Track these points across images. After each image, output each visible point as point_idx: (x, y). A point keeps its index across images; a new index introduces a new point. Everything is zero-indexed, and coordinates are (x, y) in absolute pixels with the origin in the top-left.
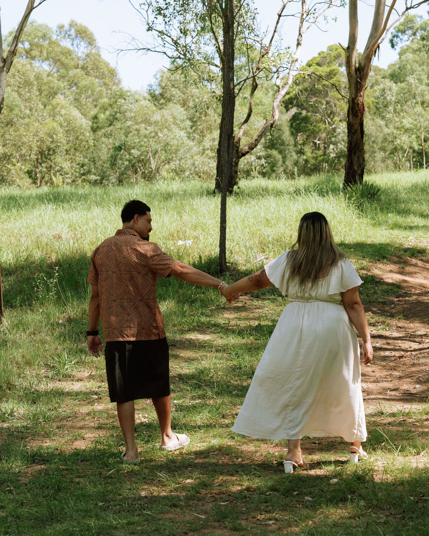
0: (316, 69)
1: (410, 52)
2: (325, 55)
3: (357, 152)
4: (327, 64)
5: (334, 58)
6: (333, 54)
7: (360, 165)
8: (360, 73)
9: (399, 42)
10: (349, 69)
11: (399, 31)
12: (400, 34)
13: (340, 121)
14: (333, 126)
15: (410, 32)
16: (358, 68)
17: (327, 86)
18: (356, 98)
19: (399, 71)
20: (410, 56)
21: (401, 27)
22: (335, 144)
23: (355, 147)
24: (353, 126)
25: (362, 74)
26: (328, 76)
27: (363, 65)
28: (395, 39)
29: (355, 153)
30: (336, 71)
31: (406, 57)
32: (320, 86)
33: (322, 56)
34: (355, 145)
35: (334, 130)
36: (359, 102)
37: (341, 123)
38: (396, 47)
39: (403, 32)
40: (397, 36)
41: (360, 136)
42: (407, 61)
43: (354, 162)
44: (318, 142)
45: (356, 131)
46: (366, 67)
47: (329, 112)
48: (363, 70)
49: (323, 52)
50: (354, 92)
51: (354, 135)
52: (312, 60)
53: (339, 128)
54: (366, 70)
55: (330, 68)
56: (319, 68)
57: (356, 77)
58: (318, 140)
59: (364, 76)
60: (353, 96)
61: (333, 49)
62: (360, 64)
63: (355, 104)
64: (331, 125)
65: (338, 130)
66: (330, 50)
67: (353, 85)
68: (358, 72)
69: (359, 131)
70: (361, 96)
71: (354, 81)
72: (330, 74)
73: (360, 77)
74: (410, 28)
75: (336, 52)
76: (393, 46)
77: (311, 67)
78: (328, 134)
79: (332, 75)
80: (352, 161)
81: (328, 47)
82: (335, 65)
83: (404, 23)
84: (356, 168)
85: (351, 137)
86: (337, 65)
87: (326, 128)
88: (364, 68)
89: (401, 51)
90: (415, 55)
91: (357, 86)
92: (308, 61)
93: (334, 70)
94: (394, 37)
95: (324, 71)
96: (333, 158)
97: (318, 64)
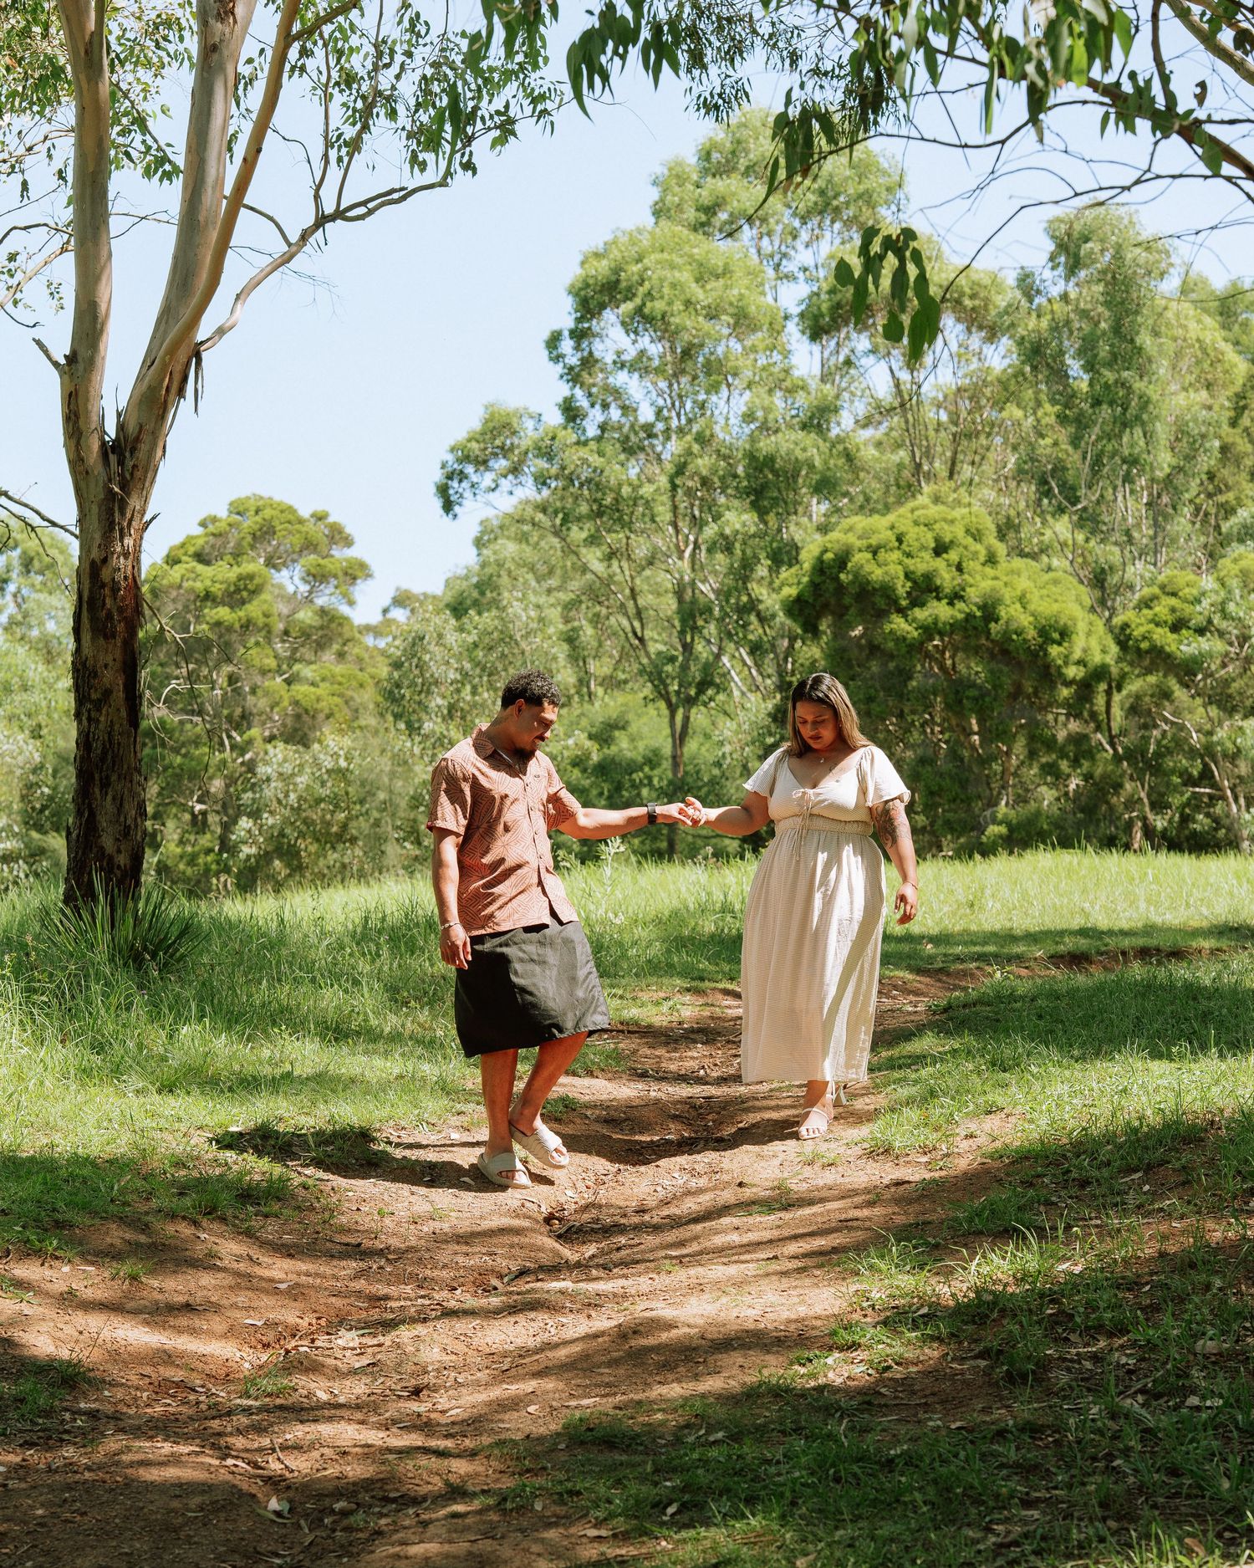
0: (193, 571)
1: (508, 538)
2: (222, 526)
3: (114, 778)
4: (228, 558)
5: (249, 539)
6: (249, 523)
7: (126, 832)
8: (121, 463)
9: (468, 494)
10: (78, 444)
11: (466, 458)
12: (469, 469)
13: (270, 739)
14: (248, 756)
15: (502, 464)
16: (116, 441)
17: (230, 629)
18: (105, 561)
19: (475, 594)
20: (509, 548)
21: (474, 445)
22: (255, 815)
23: (103, 759)
24: (95, 674)
25: (129, 463)
26: (230, 595)
27: (132, 428)
28: (455, 484)
29: (105, 785)
30: (257, 581)
31: (495, 553)
32: (205, 626)
33: (211, 528)
34: (104, 753)
35: (250, 767)
36: (119, 577)
37: (269, 747)
38: (457, 509)
39: (482, 463)
40: (462, 477)
41: (124, 713)
42: (500, 564)
43: (103, 821)
44: (198, 807)
45: (107, 693)
46: (145, 437)
47: (238, 711)
48: (133, 450)
49: (214, 520)
50: (98, 536)
51: (99, 710)
52: (183, 545)
53: (266, 763)
54: (143, 448)
55: (236, 570)
56: (200, 568)
57: (103, 477)
58: (199, 801)
59: (138, 474)
60: (95, 554)
61: (247, 510)
62: (121, 427)
63: (103, 586)
64: (243, 752)
65: (262, 770)
66: (238, 513)
67: (95, 509)
68: (113, 458)
69: (119, 695)
70: (126, 555)
71: (96, 492)
72: (238, 590)
73: (122, 475)
74: (505, 451)
75: (258, 518)
76: (448, 506)
77: (176, 567)
78: (231, 781)
79: (245, 594)
80: (92, 814)
81: (231, 504)
82: (253, 560)
83: (483, 433)
84: (108, 842)
85: (89, 719)
86: (262, 560)
87: (224, 762)
88: (137, 439)
89: (483, 533)
90: (524, 546)
91: (111, 512)
92: (172, 549)
93: (251, 577)
94: (450, 477)
95: (219, 577)
96: (249, 857)
97: (201, 558)
